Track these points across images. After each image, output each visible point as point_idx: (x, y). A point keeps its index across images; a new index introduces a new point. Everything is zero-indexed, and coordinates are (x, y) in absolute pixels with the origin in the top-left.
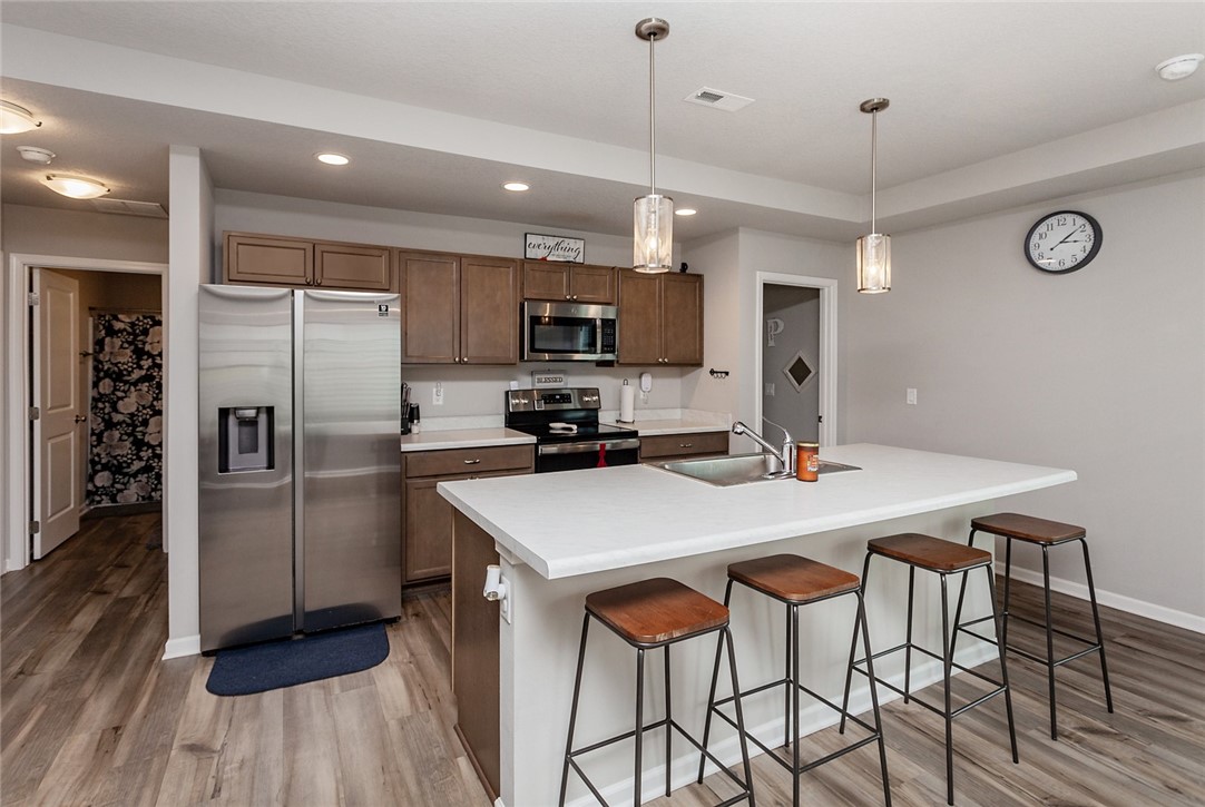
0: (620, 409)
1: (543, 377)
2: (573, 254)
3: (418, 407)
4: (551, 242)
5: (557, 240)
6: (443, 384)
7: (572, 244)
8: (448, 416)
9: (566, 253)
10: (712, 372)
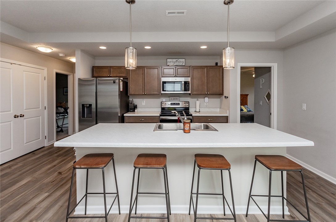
0: (196, 108)
1: (172, 98)
2: (182, 63)
3: (137, 105)
4: (175, 60)
5: (176, 60)
6: (144, 99)
7: (181, 60)
8: (146, 108)
9: (179, 63)
10: (225, 97)
